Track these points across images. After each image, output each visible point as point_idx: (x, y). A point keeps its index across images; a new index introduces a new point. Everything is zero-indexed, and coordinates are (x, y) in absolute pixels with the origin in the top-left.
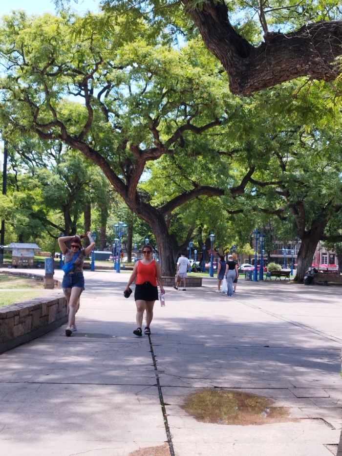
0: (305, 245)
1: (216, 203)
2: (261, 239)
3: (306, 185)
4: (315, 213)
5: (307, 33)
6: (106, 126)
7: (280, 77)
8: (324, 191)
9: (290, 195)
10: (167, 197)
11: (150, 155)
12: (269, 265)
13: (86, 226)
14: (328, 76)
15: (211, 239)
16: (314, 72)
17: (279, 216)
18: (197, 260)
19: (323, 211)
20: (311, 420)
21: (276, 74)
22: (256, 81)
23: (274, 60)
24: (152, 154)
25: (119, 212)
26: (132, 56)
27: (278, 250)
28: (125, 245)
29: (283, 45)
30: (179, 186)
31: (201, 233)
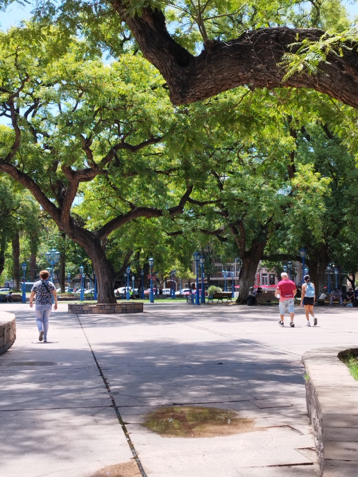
0: (246, 265)
1: (154, 224)
2: (201, 261)
3: (245, 203)
4: (255, 232)
5: (248, 40)
6: (35, 147)
7: (222, 86)
8: (264, 209)
9: (229, 215)
10: (102, 221)
11: (83, 176)
12: (210, 289)
13: (14, 255)
14: (270, 84)
15: (150, 263)
16: (256, 79)
17: (218, 237)
18: (135, 288)
19: (262, 230)
20: (277, 428)
21: (218, 83)
22: (197, 90)
23: (215, 69)
24: (86, 175)
25: (50, 239)
26: (60, 73)
27: (218, 272)
28: (58, 275)
29: (224, 52)
30: (115, 208)
31: (138, 258)
